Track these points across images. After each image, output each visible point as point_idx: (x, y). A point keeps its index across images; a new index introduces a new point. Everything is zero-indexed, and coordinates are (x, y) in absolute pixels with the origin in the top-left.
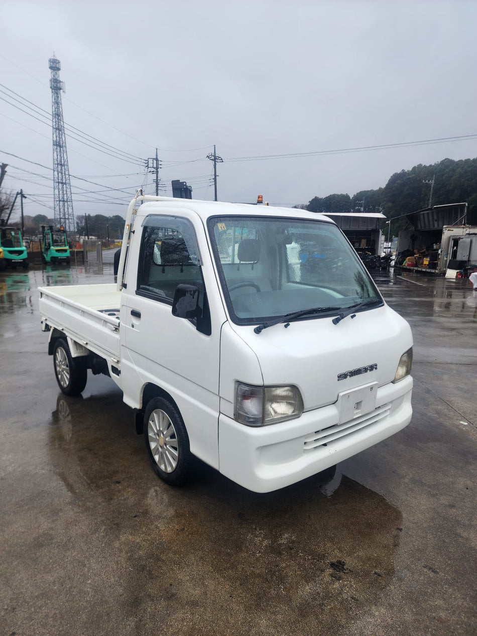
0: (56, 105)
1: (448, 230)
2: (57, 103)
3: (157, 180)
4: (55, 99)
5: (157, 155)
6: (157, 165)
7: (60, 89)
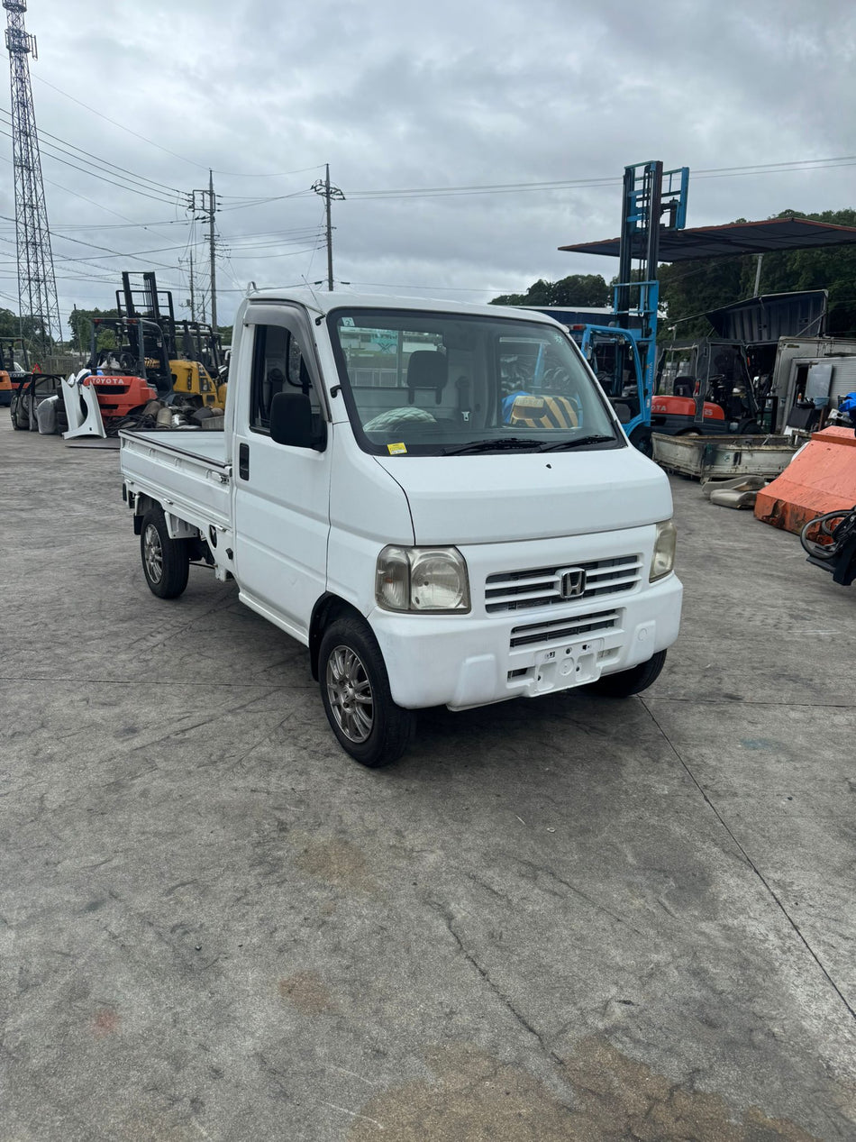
0: (19, 84)
1: (788, 346)
2: (21, 79)
3: (212, 236)
4: (17, 71)
5: (211, 184)
6: (211, 205)
7: (27, 51)
